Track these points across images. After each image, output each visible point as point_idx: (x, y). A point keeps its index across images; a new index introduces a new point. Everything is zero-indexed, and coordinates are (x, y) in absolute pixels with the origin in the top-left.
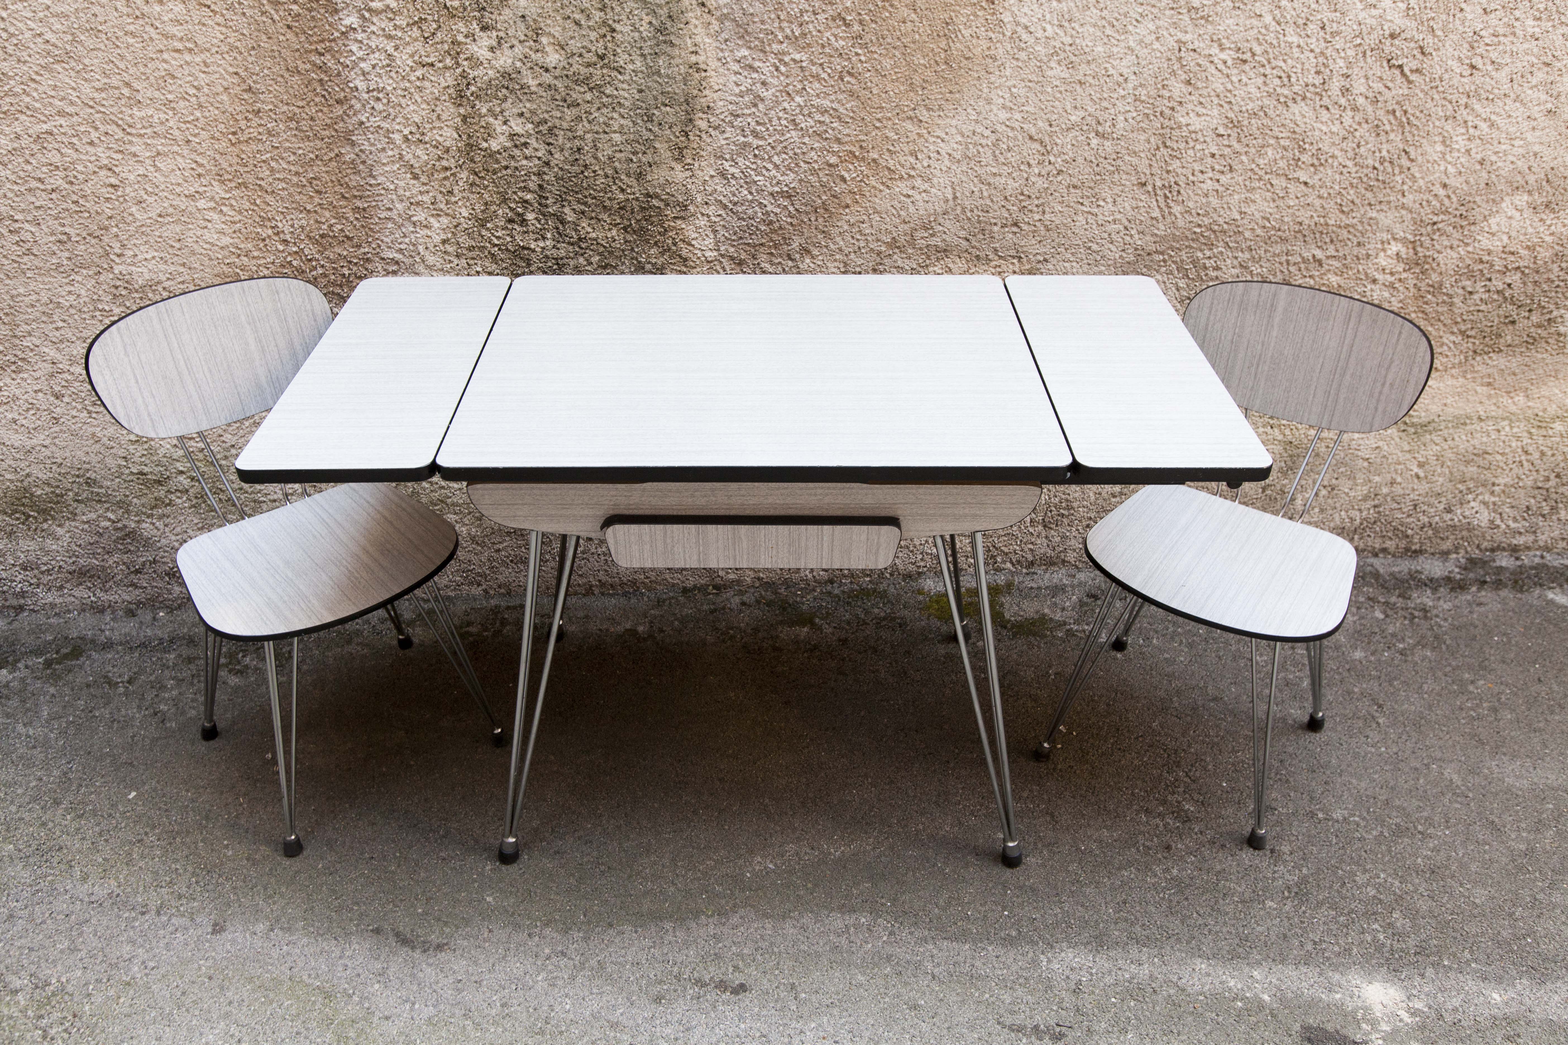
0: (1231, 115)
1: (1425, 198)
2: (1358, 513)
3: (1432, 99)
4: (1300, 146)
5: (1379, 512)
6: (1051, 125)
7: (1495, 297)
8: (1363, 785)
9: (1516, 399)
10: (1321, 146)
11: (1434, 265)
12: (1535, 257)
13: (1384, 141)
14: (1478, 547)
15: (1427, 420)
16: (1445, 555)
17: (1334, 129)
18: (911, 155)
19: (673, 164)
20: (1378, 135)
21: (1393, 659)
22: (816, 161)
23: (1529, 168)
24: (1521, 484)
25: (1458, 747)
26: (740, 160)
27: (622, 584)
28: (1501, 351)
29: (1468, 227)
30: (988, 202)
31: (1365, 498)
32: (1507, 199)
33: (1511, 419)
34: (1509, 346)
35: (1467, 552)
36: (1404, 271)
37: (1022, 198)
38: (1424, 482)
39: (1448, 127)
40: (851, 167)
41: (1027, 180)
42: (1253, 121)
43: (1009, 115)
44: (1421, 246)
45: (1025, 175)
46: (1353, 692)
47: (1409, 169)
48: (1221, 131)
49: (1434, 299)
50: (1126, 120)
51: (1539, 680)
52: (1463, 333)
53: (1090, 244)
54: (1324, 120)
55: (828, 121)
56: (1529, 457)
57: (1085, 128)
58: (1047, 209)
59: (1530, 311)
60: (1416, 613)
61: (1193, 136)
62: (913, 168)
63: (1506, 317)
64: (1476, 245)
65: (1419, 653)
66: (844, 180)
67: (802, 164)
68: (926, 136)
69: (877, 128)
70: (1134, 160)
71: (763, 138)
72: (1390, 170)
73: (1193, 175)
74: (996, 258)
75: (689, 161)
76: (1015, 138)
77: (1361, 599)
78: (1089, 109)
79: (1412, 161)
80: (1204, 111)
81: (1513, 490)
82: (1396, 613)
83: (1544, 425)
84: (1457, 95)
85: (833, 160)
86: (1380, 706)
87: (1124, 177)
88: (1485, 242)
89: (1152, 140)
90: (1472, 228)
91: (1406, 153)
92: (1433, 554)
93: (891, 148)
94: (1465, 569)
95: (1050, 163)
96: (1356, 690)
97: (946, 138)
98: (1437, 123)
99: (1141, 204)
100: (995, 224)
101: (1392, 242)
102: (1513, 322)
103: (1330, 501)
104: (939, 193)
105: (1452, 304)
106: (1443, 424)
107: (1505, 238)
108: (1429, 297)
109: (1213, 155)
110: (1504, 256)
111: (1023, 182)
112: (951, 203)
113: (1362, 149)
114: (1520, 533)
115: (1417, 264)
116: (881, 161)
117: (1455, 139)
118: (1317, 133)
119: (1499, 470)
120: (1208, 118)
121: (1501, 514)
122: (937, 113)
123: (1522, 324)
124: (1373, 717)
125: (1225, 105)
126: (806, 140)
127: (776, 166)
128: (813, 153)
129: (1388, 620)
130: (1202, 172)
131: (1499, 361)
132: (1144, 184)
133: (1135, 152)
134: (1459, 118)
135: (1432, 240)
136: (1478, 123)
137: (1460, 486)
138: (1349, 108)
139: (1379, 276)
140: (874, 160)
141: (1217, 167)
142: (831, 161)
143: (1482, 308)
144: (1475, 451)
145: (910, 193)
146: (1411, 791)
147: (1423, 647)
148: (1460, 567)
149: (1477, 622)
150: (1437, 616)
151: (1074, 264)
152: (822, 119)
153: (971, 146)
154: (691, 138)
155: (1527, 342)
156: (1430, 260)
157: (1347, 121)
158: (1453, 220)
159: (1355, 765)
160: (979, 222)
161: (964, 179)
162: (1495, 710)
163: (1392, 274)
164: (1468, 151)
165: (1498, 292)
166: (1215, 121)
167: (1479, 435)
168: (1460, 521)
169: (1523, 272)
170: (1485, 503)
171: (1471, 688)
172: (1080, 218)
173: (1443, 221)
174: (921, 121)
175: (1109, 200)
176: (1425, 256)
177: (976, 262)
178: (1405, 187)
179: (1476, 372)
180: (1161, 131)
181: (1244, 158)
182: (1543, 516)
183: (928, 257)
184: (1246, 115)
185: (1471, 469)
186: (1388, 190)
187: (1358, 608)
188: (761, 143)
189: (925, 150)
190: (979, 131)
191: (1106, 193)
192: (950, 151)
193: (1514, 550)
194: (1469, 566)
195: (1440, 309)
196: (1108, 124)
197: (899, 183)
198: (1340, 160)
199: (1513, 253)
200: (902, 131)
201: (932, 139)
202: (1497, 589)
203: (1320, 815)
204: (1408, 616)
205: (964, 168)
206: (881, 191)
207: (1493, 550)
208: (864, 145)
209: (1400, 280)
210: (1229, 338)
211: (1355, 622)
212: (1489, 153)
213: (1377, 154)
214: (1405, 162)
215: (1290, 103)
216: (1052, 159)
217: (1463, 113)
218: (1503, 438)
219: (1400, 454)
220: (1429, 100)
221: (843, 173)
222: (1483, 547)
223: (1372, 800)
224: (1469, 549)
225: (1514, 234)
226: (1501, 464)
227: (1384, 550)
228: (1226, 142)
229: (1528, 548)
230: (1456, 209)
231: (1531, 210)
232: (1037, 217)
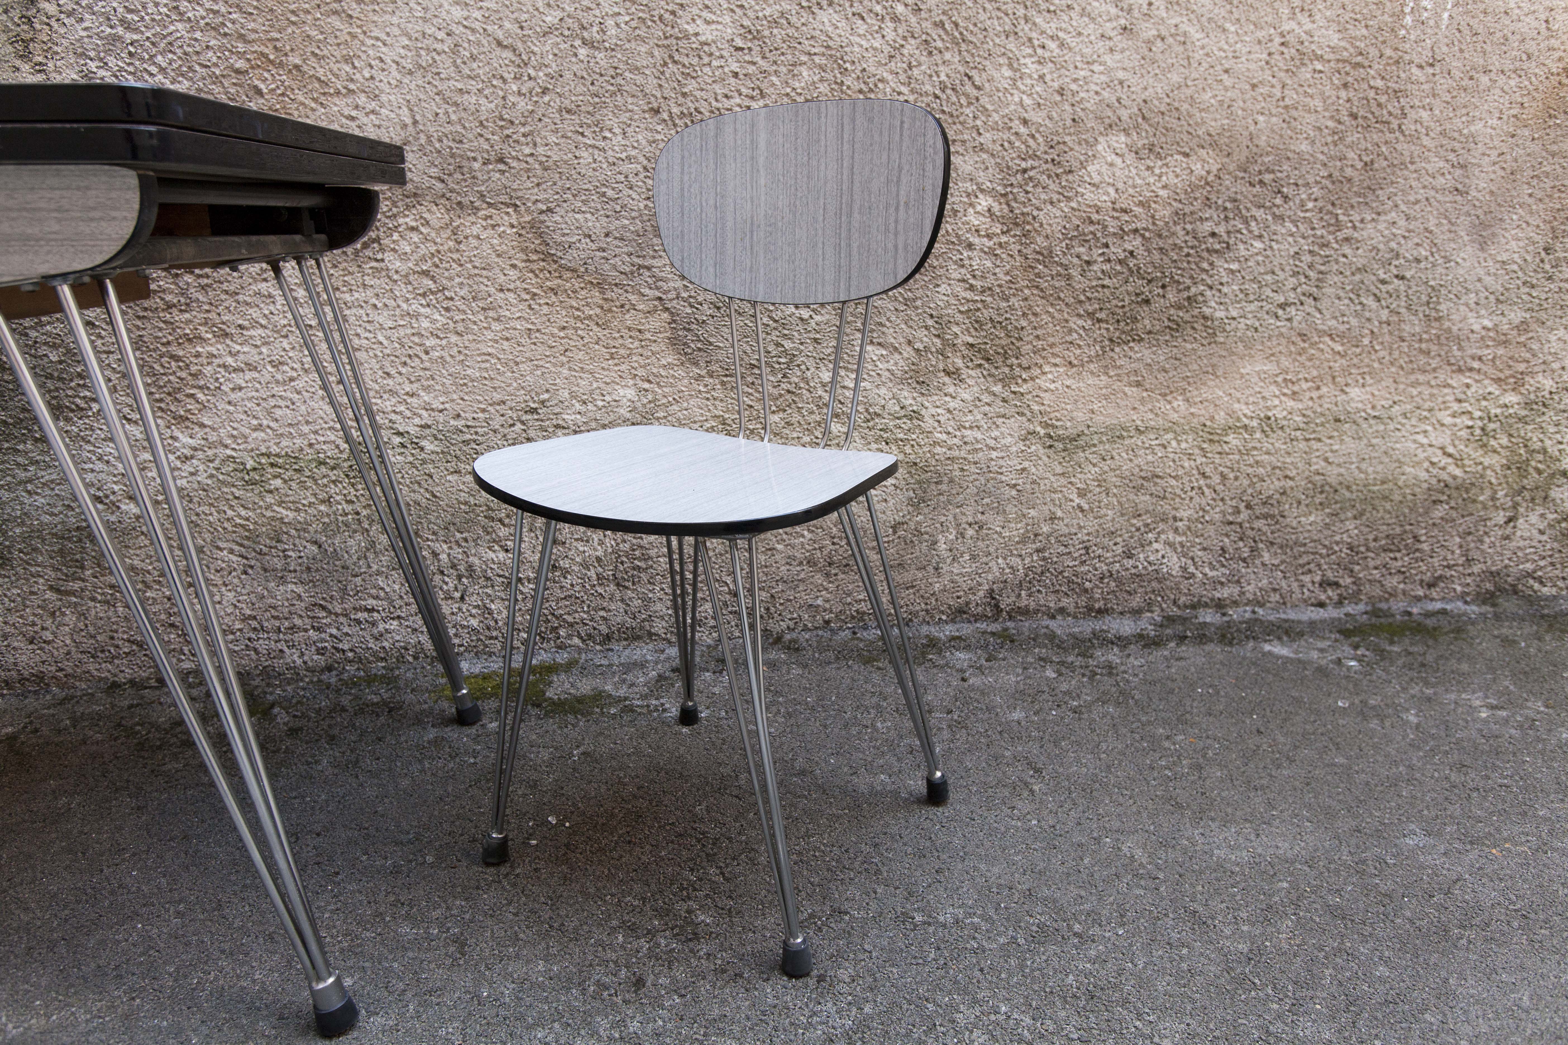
0: (746, 22)
1: (1005, 137)
2: (1018, 560)
3: (984, 9)
4: (840, 66)
5: (1044, 559)
6: (522, 28)
7: (1118, 268)
8: (996, 870)
9: (1175, 404)
10: (865, 66)
11: (1037, 225)
12: (1153, 217)
13: (940, 62)
14: (1175, 602)
15: (1075, 432)
16: (1137, 613)
17: (876, 44)
18: (346, 62)
19: (18, 63)
20: (930, 53)
21: (1062, 718)
22: (216, 65)
23: (1119, 100)
24: (1207, 518)
25: (1145, 815)
26: (111, 61)
27: (22, 680)
28: (1142, 339)
29: (1064, 177)
30: (459, 128)
31: (1023, 541)
32: (1101, 139)
33: (1173, 428)
34: (1150, 332)
35: (1162, 610)
36: (1003, 233)
37: (503, 123)
38: (1090, 516)
39: (1012, 46)
40: (266, 75)
41: (504, 98)
42: (775, 31)
43: (466, 13)
44: (1015, 200)
45: (501, 93)
46: (1003, 756)
47: (977, 99)
48: (739, 43)
49: (1046, 271)
50: (617, 25)
51: (1259, 731)
52: (1091, 315)
53: (604, 190)
54: (862, 32)
55: (223, 10)
56: (1208, 481)
57: (566, 33)
58: (538, 140)
59: (1164, 287)
60: (1099, 671)
61: (706, 48)
62: (352, 80)
63: (1137, 295)
64: (1080, 199)
65: (1098, 710)
66: (259, 92)
67: (197, 68)
68: (361, 37)
69: (294, 23)
70: (639, 79)
71: (137, 30)
72: (954, 99)
73: (717, 100)
74: (485, 206)
75: (40, 59)
76: (479, 43)
77: (1030, 659)
78: (567, 8)
79: (978, 88)
80: (714, 18)
81: (1200, 526)
82: (1073, 672)
83: (1216, 438)
84: (1012, 5)
85: (240, 64)
86: (1038, 771)
87: (630, 100)
88: (1090, 196)
89: (656, 53)
90: (1070, 177)
91: (970, 78)
92: (1121, 613)
93: (317, 51)
94: (1161, 626)
95: (530, 78)
96: (1007, 753)
97: (389, 40)
98: (997, 41)
99: (658, 137)
100: (475, 159)
101: (981, 196)
102: (1147, 302)
103: (979, 543)
104: (393, 115)
105: (1069, 277)
106: (1096, 437)
107: (1111, 191)
108: (1041, 267)
109: (736, 75)
110: (1116, 214)
111: (500, 101)
112: (411, 128)
113: (916, 72)
114: (1222, 583)
115: (1017, 224)
116: (305, 68)
117: (1022, 61)
118: (856, 49)
119: (1177, 500)
120: (720, 27)
121: (1193, 559)
122: (371, 7)
123: (1158, 304)
124: (1026, 784)
125: (737, 10)
126: (198, 35)
127: (162, 70)
128: (210, 54)
129: (1061, 678)
130: (726, 96)
131: (1143, 352)
132: (657, 111)
133: (637, 69)
134: (1020, 34)
135: (1027, 192)
136: (1045, 41)
137: (1134, 521)
138: (887, 18)
139: (975, 240)
140: (297, 67)
141: (744, 91)
142: (237, 66)
143: (1107, 282)
144: (1143, 474)
145: (354, 113)
146: (1068, 875)
147: (1103, 703)
148: (1155, 625)
149: (1175, 676)
150: (1125, 672)
151: (588, 216)
152: (216, 8)
153: (423, 53)
154: (38, 26)
155: (1169, 327)
156: (1030, 218)
157: (890, 35)
158: (1045, 167)
159: (987, 844)
160: (453, 156)
161: (422, 97)
162: (1200, 768)
163: (989, 236)
164: (1042, 77)
165: (1120, 262)
166: (729, 31)
167: (1142, 452)
168: (1145, 568)
169: (1143, 236)
170: (1171, 545)
171: (1166, 744)
172: (585, 154)
173: (1033, 168)
174: (351, 17)
175: (617, 130)
176: (1023, 214)
177: (459, 212)
178: (978, 123)
179: (1120, 367)
180: (665, 42)
181: (774, 79)
182: (1244, 560)
183: (395, 204)
184: (765, 22)
185: (1143, 498)
186: (960, 127)
187: (1025, 668)
188: (135, 37)
189: (364, 57)
190: (429, 32)
191: (611, 121)
192: (397, 59)
193: (1220, 605)
194: (1165, 623)
195: (1057, 284)
196: (595, 29)
197: (336, 100)
198: (893, 85)
199: (1125, 211)
200: (327, 29)
201: (370, 42)
202: (1201, 643)
203: (918, 918)
204: (1088, 673)
205: (420, 82)
206: (313, 110)
207: (1193, 607)
208: (279, 45)
209: (1000, 244)
210: (712, 202)
211: (1018, 682)
212: (1067, 80)
213: (935, 78)
214: (969, 88)
215: (815, 9)
216: (532, 73)
217: (1022, 25)
218: (1171, 456)
219: (1053, 479)
220: (981, 11)
221: (257, 82)
222: (1181, 602)
223: (1006, 892)
224: (1164, 606)
225: (1120, 185)
226: (1178, 491)
227: (1062, 611)
228: (747, 58)
229: (1235, 603)
230: (1046, 153)
231: (1133, 155)
232: (527, 151)
